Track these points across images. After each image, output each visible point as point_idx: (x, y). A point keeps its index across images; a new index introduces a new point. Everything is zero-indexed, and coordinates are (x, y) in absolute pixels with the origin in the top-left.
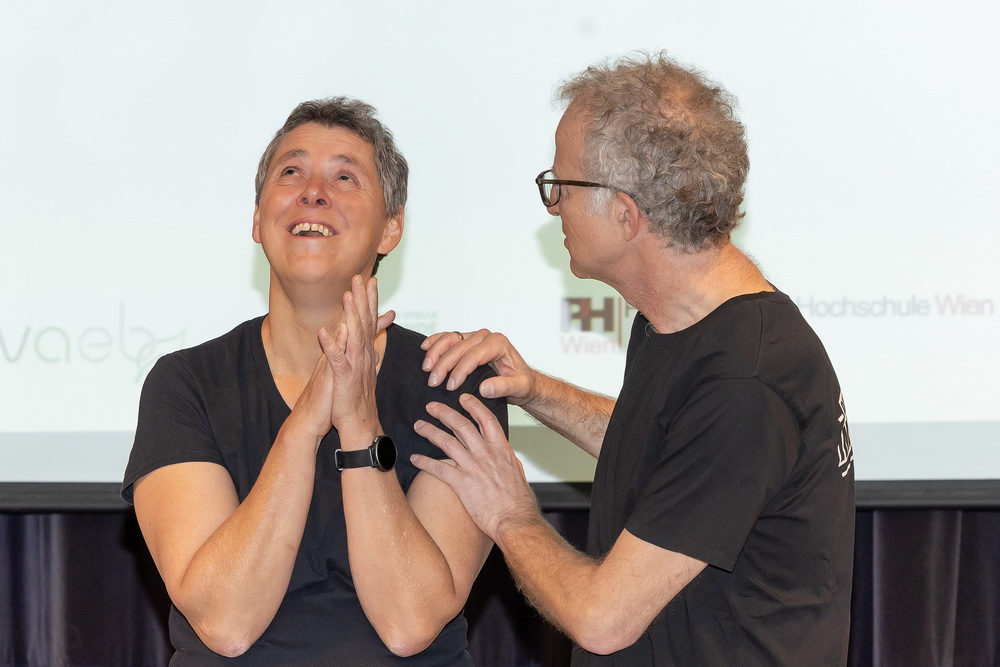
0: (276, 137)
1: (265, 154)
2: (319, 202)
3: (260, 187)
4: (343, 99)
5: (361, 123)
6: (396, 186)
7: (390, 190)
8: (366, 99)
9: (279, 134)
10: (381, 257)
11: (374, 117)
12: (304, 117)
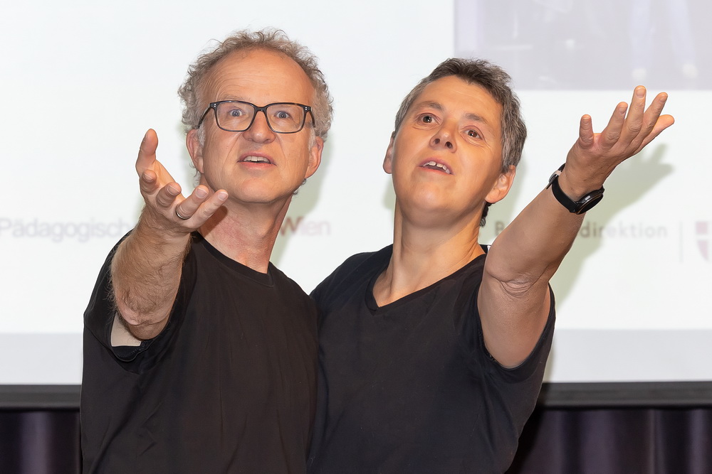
0: (421, 83)
1: (409, 95)
2: (448, 144)
3: (399, 121)
4: (485, 62)
5: (497, 84)
6: (514, 147)
7: (508, 148)
8: (504, 68)
9: (425, 81)
10: (488, 204)
11: (507, 85)
12: (450, 70)
